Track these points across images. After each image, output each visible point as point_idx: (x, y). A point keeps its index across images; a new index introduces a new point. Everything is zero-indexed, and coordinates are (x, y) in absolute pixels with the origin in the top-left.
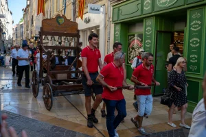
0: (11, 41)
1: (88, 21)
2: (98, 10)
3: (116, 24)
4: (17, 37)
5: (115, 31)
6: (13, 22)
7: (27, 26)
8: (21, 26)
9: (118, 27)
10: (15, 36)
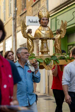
2: (37, 22)
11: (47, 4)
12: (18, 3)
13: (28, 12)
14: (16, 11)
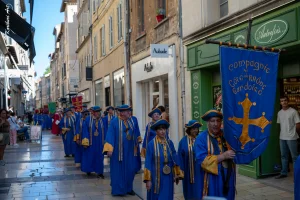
0: (33, 102)
1: (149, 68)
2: (165, 52)
3: (193, 71)
4: (41, 96)
5: (192, 82)
6: (35, 74)
7: (57, 79)
8: (48, 79)
9: (197, 76)
10: (38, 94)
11: (181, 26)
12: (132, 22)
13: (149, 36)
14: (129, 34)
